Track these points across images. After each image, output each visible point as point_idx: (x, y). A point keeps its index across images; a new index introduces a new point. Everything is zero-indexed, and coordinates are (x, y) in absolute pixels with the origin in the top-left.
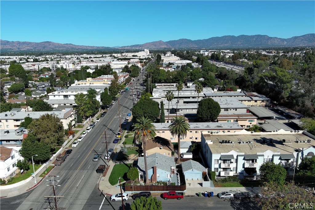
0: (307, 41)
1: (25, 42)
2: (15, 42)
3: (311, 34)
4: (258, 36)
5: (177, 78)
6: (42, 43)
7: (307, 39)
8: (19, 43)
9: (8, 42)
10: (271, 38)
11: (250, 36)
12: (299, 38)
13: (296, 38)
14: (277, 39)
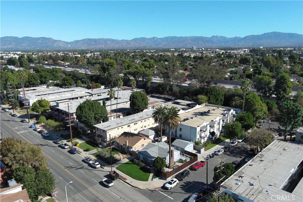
0: (86, 44)
3: (88, 39)
4: (43, 38)
5: (31, 81)
7: (86, 43)
10: (56, 41)
11: (35, 38)
12: (80, 42)
13: (77, 42)
14: (62, 42)
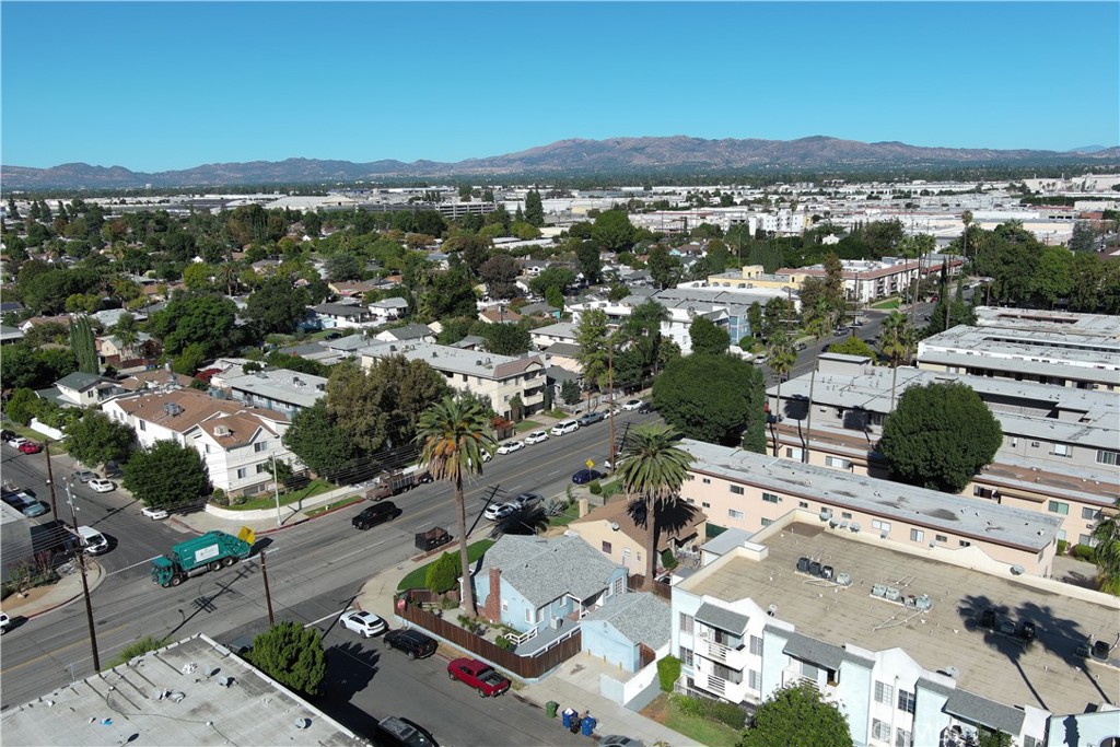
1: (750, 140)
2: (722, 141)
6: (801, 140)
8: (731, 143)
9: (702, 142)
